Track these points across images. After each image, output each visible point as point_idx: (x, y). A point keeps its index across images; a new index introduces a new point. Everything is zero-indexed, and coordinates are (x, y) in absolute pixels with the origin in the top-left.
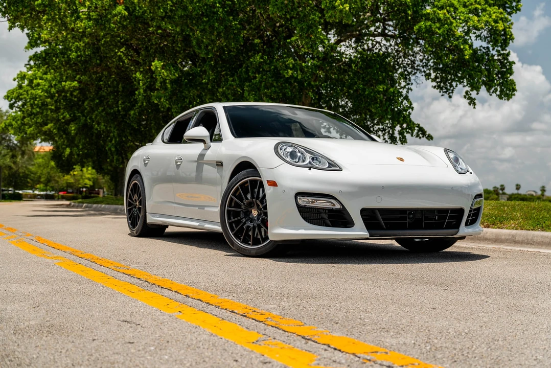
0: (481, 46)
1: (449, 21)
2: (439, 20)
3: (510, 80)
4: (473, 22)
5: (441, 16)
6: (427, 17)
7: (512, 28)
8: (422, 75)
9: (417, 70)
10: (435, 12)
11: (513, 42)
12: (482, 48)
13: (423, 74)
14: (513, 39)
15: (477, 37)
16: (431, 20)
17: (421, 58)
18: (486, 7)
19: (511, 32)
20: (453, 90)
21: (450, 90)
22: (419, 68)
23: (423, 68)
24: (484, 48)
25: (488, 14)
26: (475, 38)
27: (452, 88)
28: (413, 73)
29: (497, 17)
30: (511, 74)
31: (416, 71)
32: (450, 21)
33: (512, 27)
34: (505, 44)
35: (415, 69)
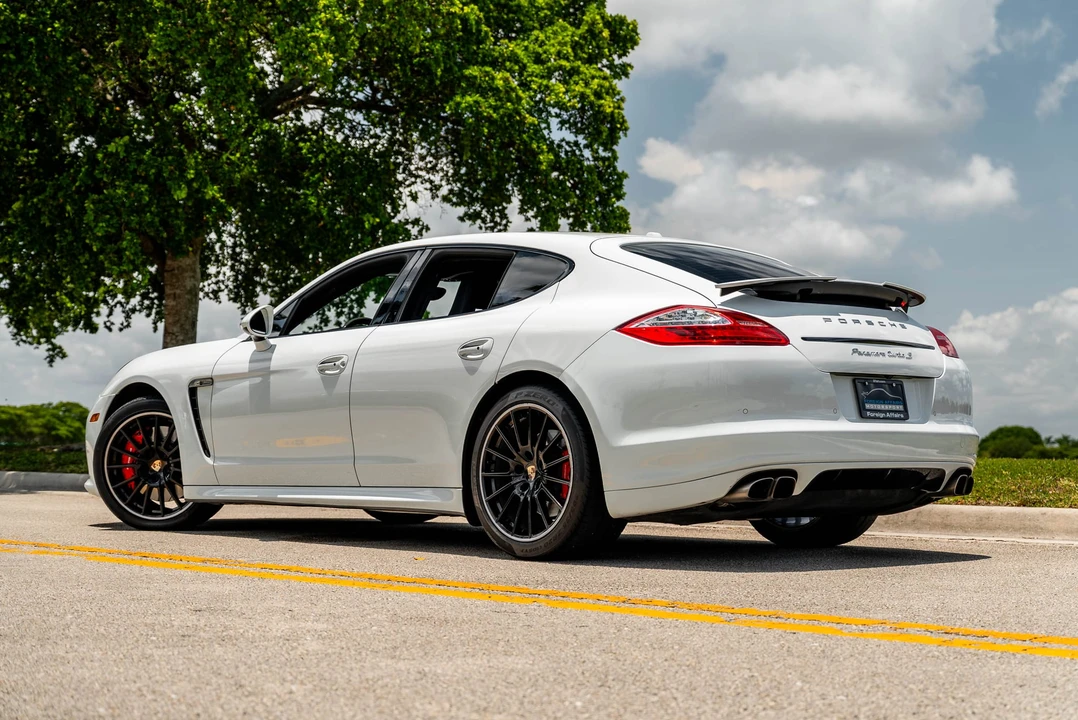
0: (563, 140)
1: (514, 95)
2: (496, 91)
3: (618, 207)
4: (557, 95)
5: (500, 83)
6: (473, 85)
7: (622, 109)
8: (426, 189)
9: (417, 177)
10: (487, 74)
11: (626, 135)
12: (564, 144)
13: (428, 185)
14: (626, 129)
15: (563, 123)
16: (483, 93)
17: (424, 152)
18: (579, 67)
19: (623, 117)
20: (506, 225)
21: (500, 224)
22: (420, 173)
23: (428, 173)
24: (568, 143)
25: (582, 80)
26: (559, 125)
27: (504, 222)
28: (407, 183)
29: (601, 86)
30: (619, 197)
31: (413, 179)
32: (517, 95)
33: (623, 105)
34: (611, 141)
35: (411, 174)
